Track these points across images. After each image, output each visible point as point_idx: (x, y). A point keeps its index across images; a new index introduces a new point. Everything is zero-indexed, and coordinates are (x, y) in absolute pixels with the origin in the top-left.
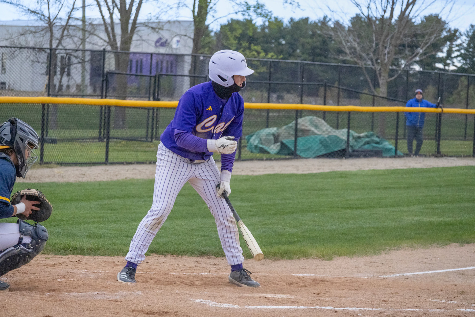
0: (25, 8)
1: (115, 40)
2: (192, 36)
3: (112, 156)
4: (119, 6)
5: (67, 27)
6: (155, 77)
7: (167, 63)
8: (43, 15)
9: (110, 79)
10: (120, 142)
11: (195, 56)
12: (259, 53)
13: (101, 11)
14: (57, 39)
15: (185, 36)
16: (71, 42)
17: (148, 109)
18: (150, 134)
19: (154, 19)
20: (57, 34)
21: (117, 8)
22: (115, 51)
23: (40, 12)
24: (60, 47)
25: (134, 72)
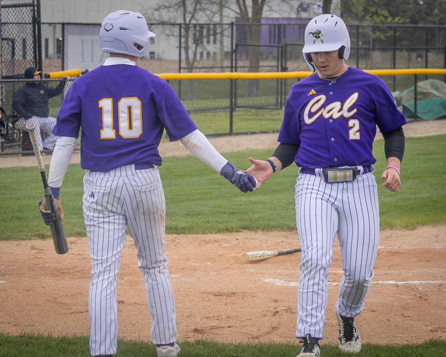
1: (246, 12)
6: (282, 47)
12: (386, 17)
16: (204, 15)
18: (279, 101)
20: (190, 7)
24: (193, 21)
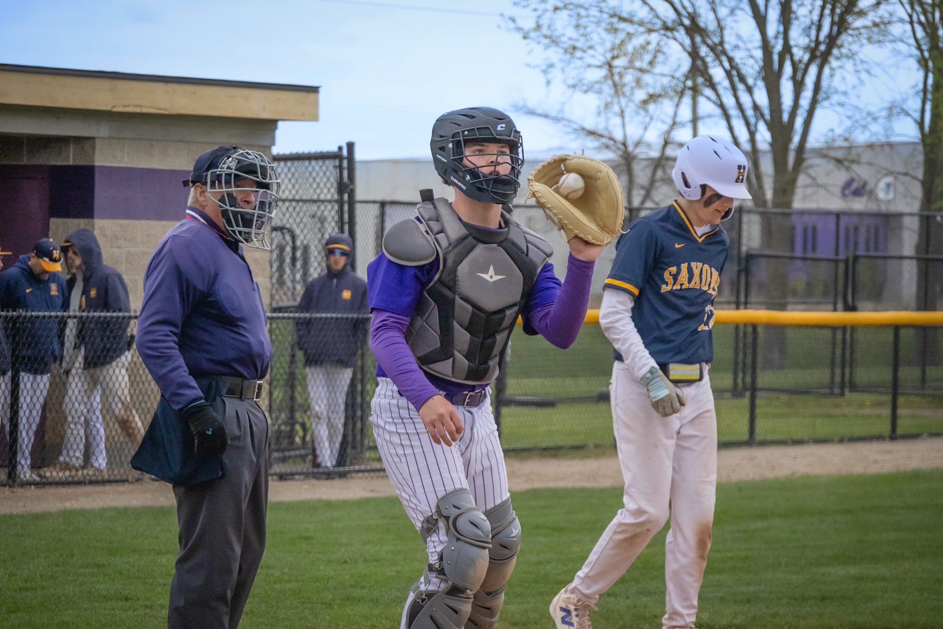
0: (575, 126)
1: (761, 186)
2: (920, 174)
3: (763, 426)
4: (768, 117)
5: (663, 162)
6: (846, 262)
7: (868, 231)
8: (611, 139)
9: (754, 269)
10: (778, 398)
11: (928, 217)
13: (731, 129)
14: (643, 187)
15: (906, 174)
17: (833, 328)
18: (838, 379)
19: (840, 143)
20: (642, 176)
21: (765, 121)
22: (761, 210)
23: (605, 133)
24: (649, 204)
25: (798, 252)
